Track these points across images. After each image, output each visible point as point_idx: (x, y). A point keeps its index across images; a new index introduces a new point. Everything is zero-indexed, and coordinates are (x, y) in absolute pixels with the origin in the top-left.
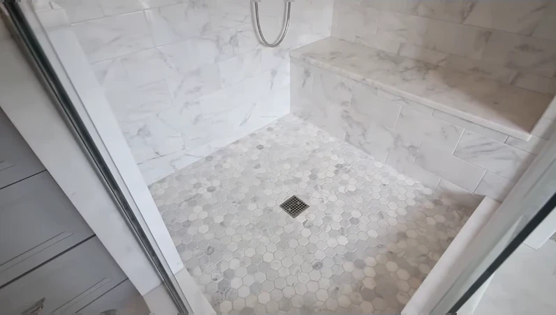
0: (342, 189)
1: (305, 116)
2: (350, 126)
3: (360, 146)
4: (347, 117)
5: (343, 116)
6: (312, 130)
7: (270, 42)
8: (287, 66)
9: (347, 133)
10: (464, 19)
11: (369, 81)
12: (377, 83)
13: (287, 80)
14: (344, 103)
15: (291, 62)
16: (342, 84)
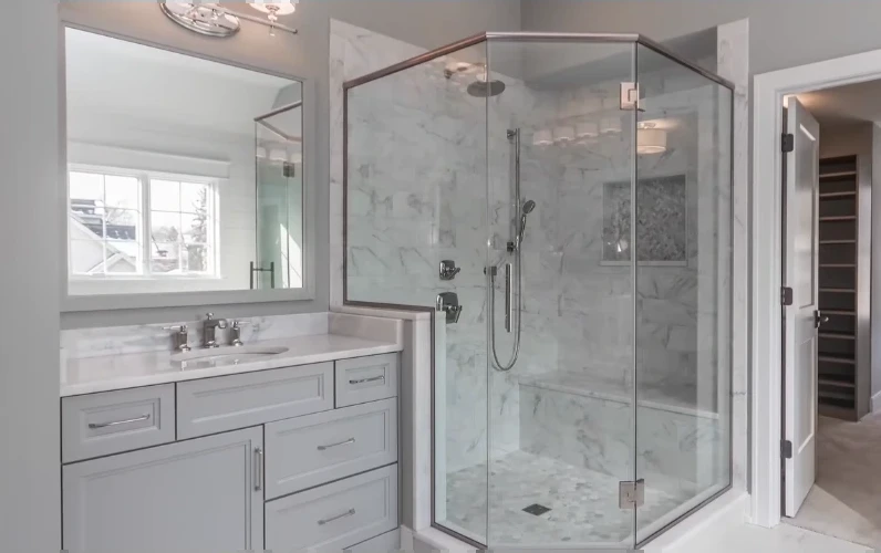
0: (584, 498)
1: (537, 449)
2: (588, 447)
3: (601, 469)
4: (582, 438)
5: (578, 438)
6: (547, 463)
7: (504, 365)
8: (516, 394)
9: (585, 456)
10: (666, 346)
11: (596, 394)
12: (604, 395)
13: (516, 409)
14: (578, 423)
15: (520, 389)
16: (573, 403)
